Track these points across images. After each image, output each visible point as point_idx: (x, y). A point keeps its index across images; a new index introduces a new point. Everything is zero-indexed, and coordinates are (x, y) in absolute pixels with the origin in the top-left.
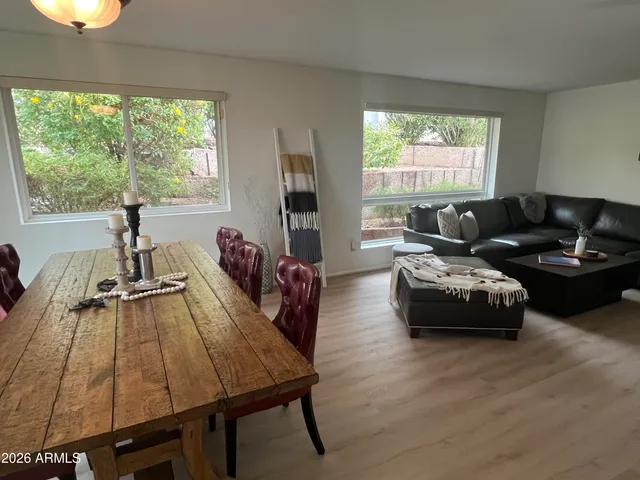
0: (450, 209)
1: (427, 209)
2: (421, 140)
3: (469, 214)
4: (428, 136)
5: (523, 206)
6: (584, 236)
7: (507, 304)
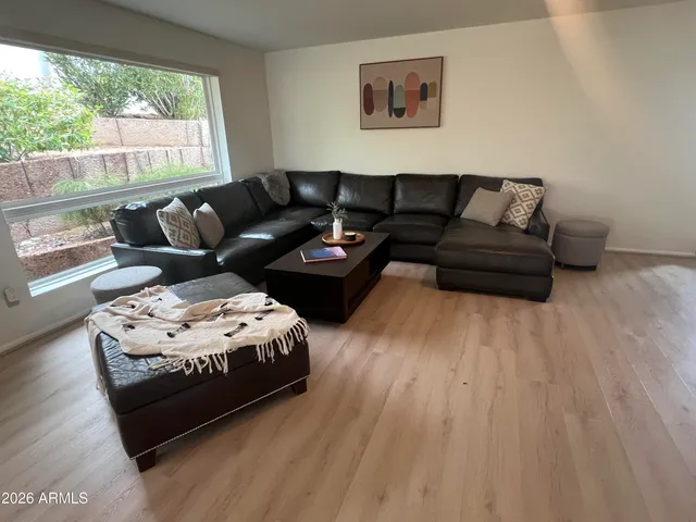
0: (176, 204)
1: (141, 210)
2: (126, 111)
3: (205, 208)
4: (134, 106)
5: (266, 187)
6: (339, 218)
7: (286, 351)
